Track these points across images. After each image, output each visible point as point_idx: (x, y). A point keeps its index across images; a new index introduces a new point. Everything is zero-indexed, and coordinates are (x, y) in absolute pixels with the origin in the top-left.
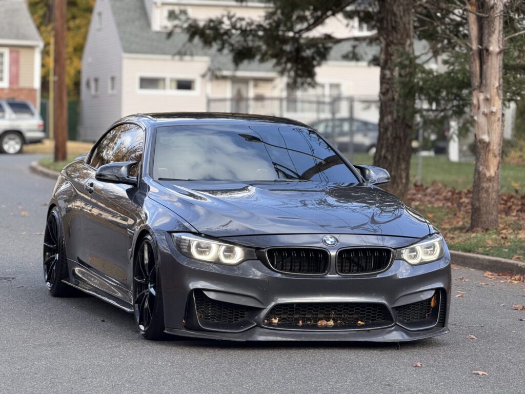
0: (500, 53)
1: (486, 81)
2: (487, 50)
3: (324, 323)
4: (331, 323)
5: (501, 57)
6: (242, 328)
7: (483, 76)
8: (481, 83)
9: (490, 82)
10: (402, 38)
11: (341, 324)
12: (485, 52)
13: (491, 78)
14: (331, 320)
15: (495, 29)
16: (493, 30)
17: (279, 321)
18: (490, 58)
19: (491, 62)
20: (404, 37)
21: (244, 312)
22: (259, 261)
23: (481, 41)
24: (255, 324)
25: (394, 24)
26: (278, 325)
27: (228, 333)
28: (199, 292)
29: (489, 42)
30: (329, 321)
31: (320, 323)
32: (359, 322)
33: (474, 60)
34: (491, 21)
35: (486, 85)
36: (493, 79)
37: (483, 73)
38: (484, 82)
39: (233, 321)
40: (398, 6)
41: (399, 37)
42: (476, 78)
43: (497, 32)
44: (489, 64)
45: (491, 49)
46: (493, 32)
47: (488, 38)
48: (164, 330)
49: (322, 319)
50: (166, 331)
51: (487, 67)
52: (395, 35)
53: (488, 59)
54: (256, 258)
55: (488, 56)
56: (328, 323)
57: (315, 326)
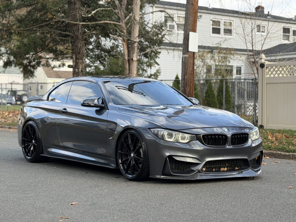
0: (136, 61)
1: (132, 72)
2: (132, 59)
3: (223, 169)
4: (226, 169)
5: (137, 62)
6: (191, 174)
7: (130, 70)
8: (129, 72)
9: (133, 72)
10: (82, 57)
11: (229, 169)
12: (131, 60)
13: (133, 70)
15: (135, 51)
16: (134, 51)
17: (206, 169)
18: (133, 62)
19: (134, 64)
20: (83, 56)
21: (190, 165)
22: (198, 141)
23: (129, 56)
24: (197, 171)
25: (79, 51)
26: (205, 171)
27: (185, 176)
28: (170, 157)
29: (133, 56)
31: (221, 169)
32: (236, 168)
33: (126, 63)
34: (133, 49)
35: (131, 73)
36: (134, 71)
37: (130, 69)
38: (131, 72)
39: (184, 170)
40: (80, 44)
41: (81, 56)
42: (127, 70)
43: (136, 52)
44: (133, 65)
45: (134, 59)
46: (135, 53)
47: (132, 55)
48: (149, 176)
49: (222, 167)
50: (150, 177)
51: (132, 66)
52: (79, 55)
53: (132, 63)
54: (196, 139)
55: (132, 62)
57: (219, 171)
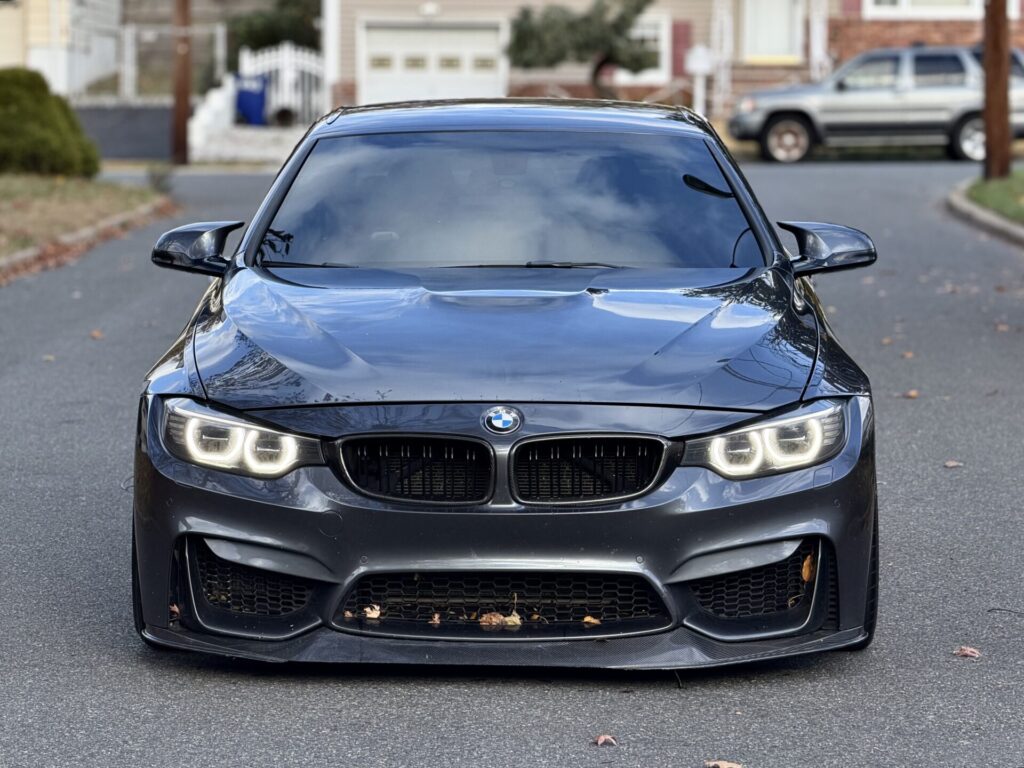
3: (496, 619)
4: (515, 619)
6: (290, 630)
11: (539, 622)
14: (514, 613)
17: (381, 613)
22: (327, 469)
24: (320, 621)
27: (257, 640)
30: (509, 615)
31: (485, 619)
32: (588, 619)
39: (279, 613)
49: (491, 611)
54: (322, 460)
56: (507, 619)
